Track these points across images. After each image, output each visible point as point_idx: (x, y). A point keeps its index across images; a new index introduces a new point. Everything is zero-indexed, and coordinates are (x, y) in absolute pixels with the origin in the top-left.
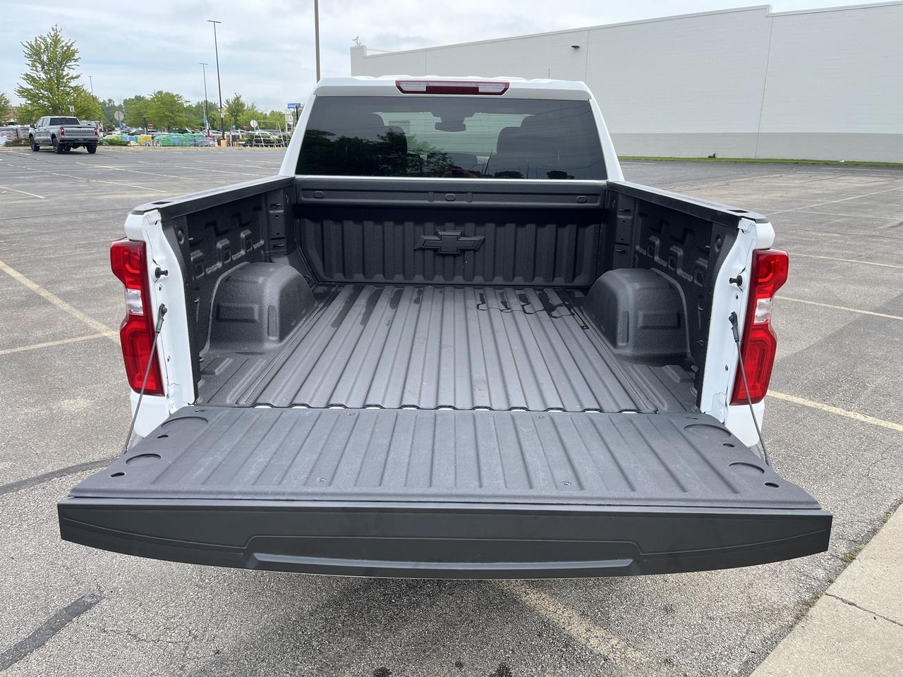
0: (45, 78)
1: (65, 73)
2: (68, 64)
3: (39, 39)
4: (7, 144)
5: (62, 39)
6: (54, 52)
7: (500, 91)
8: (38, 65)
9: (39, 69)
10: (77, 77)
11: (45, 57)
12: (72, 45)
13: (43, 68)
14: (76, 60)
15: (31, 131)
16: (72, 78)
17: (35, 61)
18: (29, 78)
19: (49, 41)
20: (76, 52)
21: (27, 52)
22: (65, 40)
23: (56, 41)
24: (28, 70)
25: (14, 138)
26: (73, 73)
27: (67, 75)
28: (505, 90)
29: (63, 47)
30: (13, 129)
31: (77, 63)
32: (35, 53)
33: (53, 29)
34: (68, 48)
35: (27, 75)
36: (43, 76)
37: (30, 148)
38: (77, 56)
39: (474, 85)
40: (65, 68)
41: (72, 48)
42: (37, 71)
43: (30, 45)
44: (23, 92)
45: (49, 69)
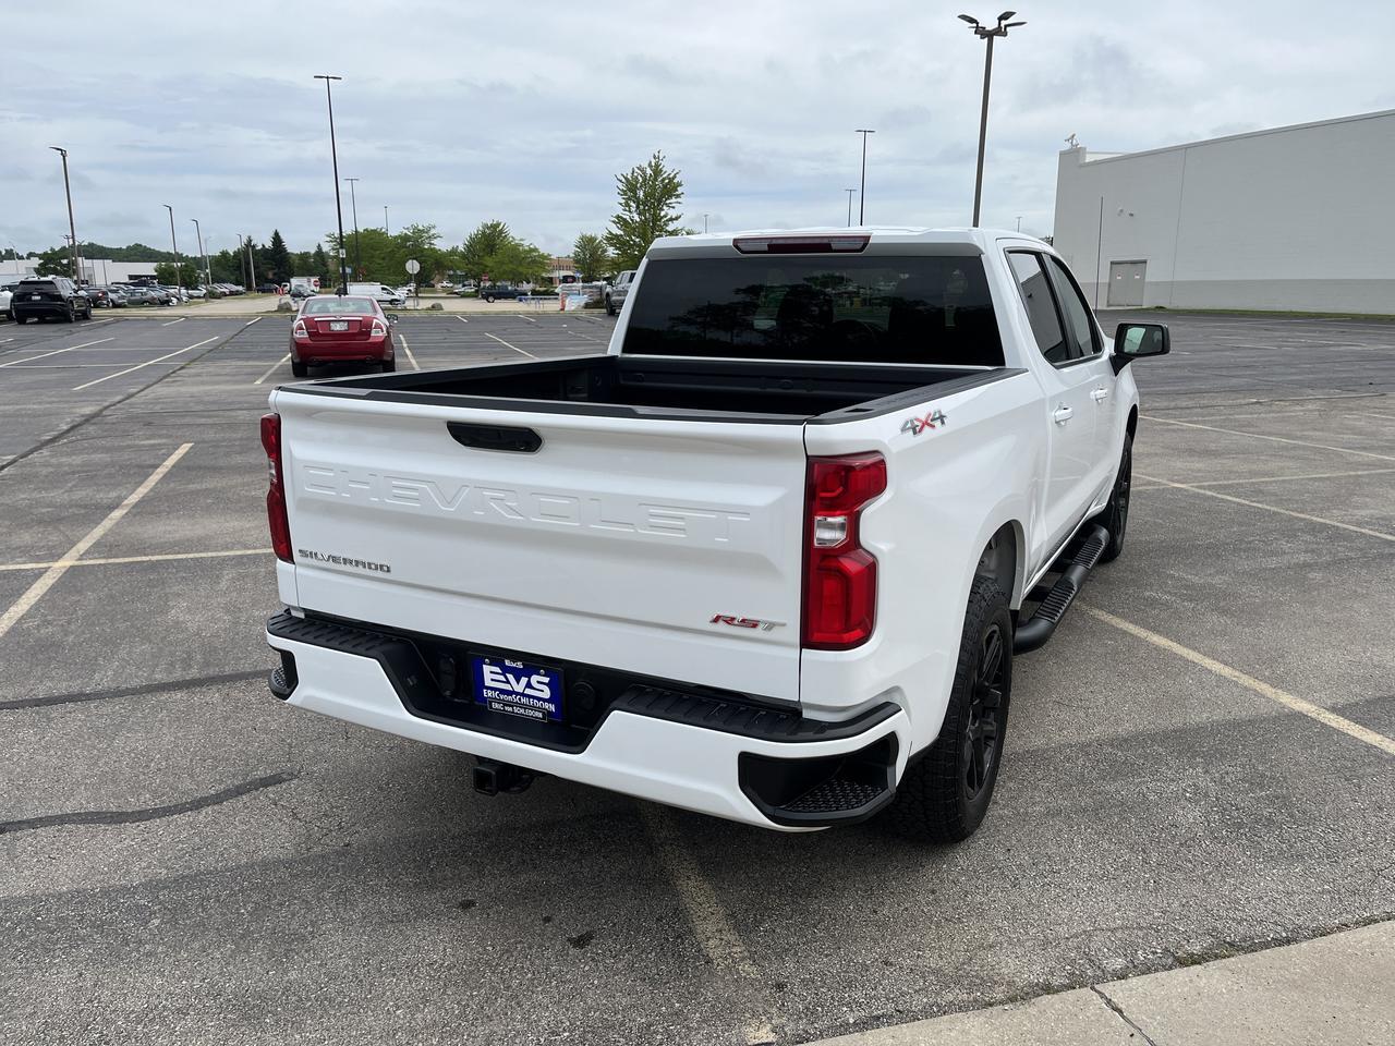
0: (638, 220)
1: (663, 213)
2: (668, 202)
3: (636, 170)
4: (587, 306)
5: (664, 170)
6: (653, 187)
7: (858, 247)
8: (632, 204)
9: (633, 209)
10: (677, 218)
11: (642, 193)
12: (675, 177)
13: (638, 207)
14: (678, 196)
15: (609, 289)
16: (671, 219)
17: (629, 199)
18: (620, 220)
19: (649, 171)
20: (680, 185)
21: (621, 187)
22: (668, 168)
23: (657, 171)
24: (620, 211)
25: (596, 297)
26: (672, 213)
27: (665, 216)
28: (865, 245)
29: (663, 180)
30: (596, 287)
31: (679, 200)
32: (630, 188)
33: (655, 157)
34: (671, 180)
35: (618, 217)
36: (637, 218)
37: (604, 311)
38: (680, 190)
39: (826, 241)
40: (665, 207)
41: (675, 181)
42: (630, 211)
43: (626, 178)
44: (612, 239)
45: (644, 209)
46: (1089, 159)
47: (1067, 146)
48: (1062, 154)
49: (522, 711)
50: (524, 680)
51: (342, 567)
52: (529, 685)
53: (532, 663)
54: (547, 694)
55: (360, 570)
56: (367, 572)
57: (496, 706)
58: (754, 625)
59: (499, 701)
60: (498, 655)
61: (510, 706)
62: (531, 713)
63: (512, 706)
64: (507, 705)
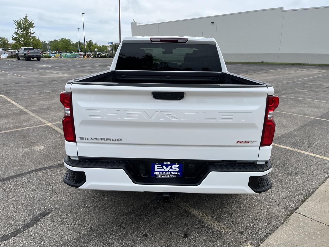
0: (22, 33)
1: (29, 32)
2: (30, 29)
3: (20, 19)
4: (8, 57)
5: (28, 20)
6: (26, 24)
7: (185, 41)
8: (19, 29)
9: (20, 30)
10: (34, 33)
11: (22, 26)
12: (32, 22)
13: (21, 30)
14: (33, 27)
15: (17, 52)
16: (32, 33)
17: (19, 27)
18: (16, 33)
19: (24, 20)
20: (33, 24)
21: (16, 24)
22: (29, 19)
23: (26, 20)
24: (16, 31)
25: (10, 55)
26: (32, 32)
27: (30, 32)
28: (187, 41)
29: (29, 22)
30: (10, 52)
31: (33, 28)
32: (18, 24)
33: (25, 16)
34: (31, 23)
35: (15, 32)
36: (21, 33)
37: (17, 58)
38: (34, 26)
39: (176, 39)
40: (29, 30)
41: (32, 23)
42: (19, 31)
43: (17, 22)
44: (14, 38)
45: (23, 30)
46: (138, 25)
47: (133, 21)
48: (132, 23)
49: (169, 176)
50: (169, 167)
51: (100, 141)
52: (171, 168)
53: (173, 162)
54: (177, 170)
55: (108, 141)
56: (111, 142)
57: (159, 176)
58: (248, 142)
59: (160, 175)
60: (161, 162)
61: (164, 175)
62: (172, 176)
63: (165, 175)
64: (163, 175)
